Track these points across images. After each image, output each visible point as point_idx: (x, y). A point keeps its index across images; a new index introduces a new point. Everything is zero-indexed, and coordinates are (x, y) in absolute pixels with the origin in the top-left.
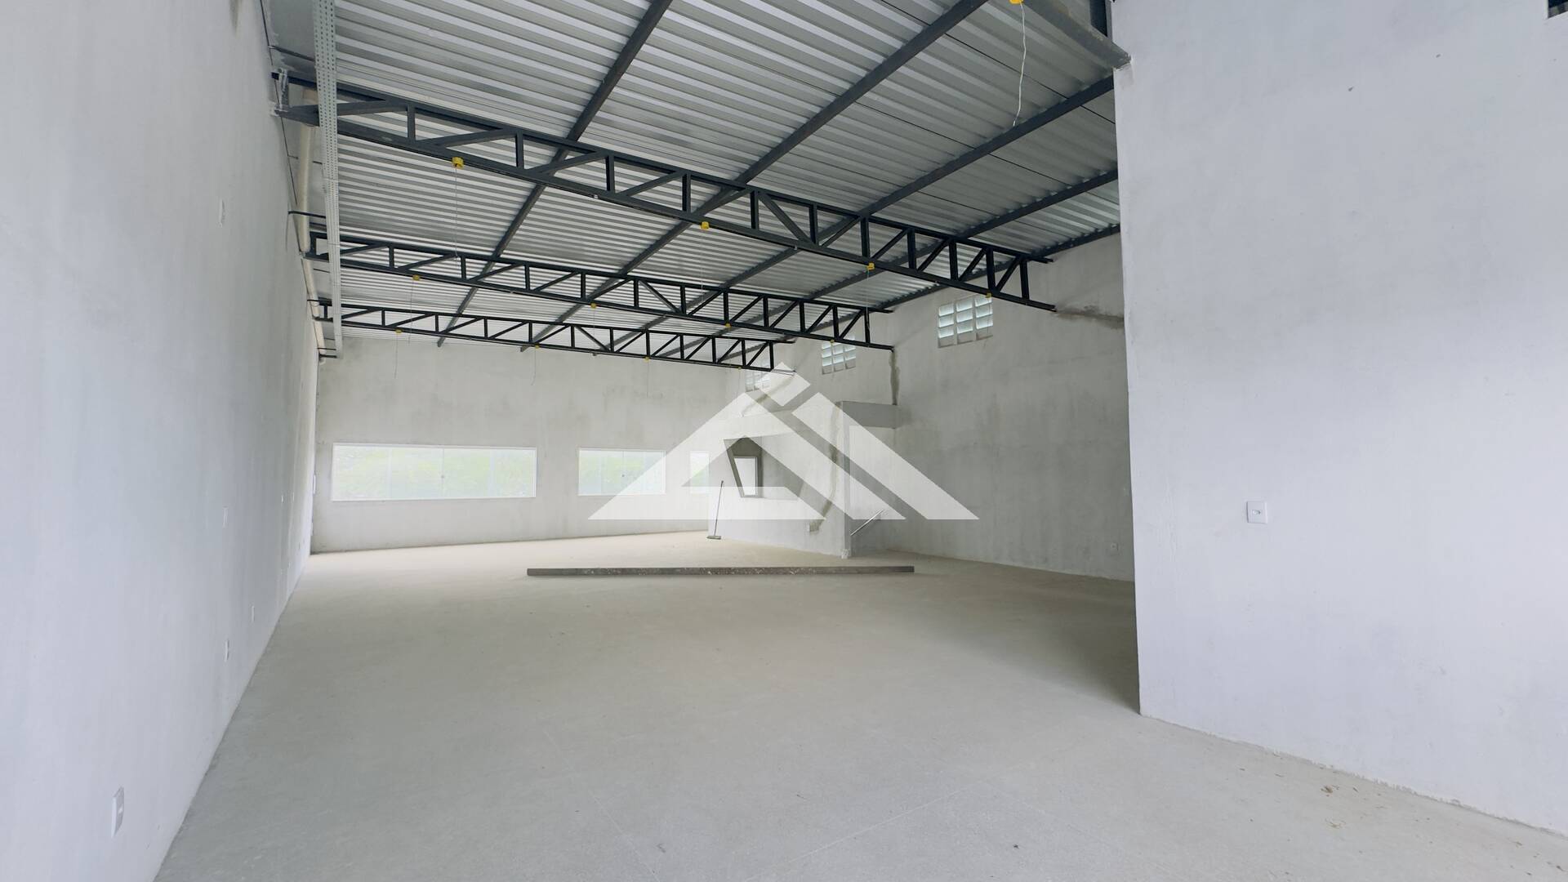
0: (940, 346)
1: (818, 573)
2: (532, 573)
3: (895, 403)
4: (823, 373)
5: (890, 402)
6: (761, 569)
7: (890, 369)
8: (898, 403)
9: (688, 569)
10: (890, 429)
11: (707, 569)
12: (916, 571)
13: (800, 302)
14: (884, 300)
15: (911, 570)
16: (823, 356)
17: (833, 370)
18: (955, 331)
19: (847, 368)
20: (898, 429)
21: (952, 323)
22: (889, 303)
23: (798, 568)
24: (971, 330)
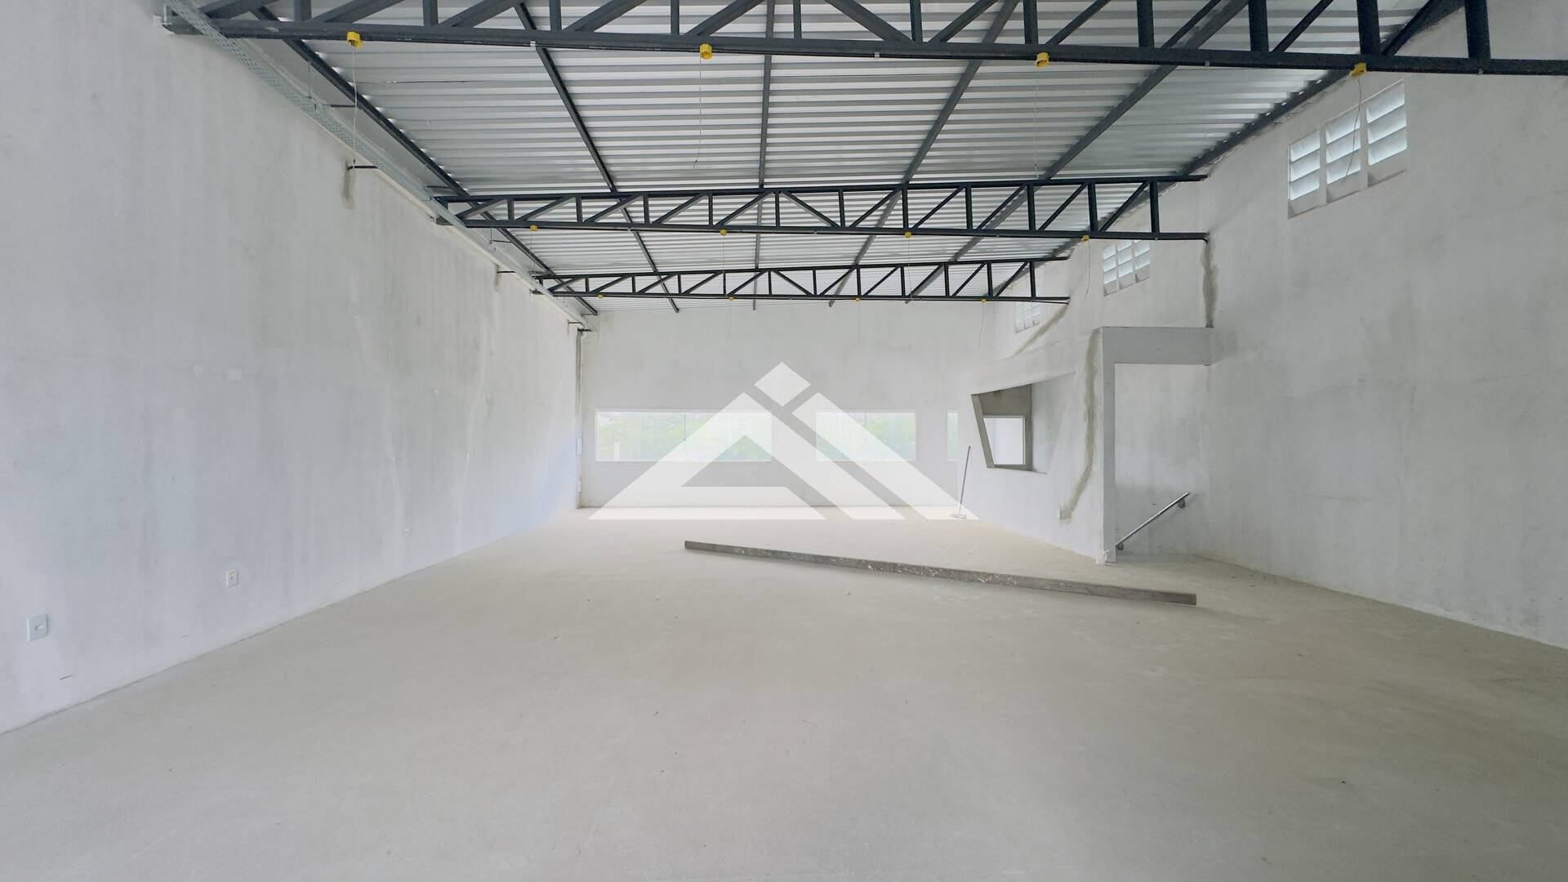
0: (1292, 213)
1: (1021, 586)
2: (690, 546)
3: (1210, 325)
4: (1106, 294)
5: (1203, 323)
6: (937, 569)
7: (1202, 271)
8: (1214, 324)
9: (845, 559)
10: (1203, 367)
11: (867, 562)
12: (1199, 604)
13: (1028, 188)
14: (1187, 159)
15: (1189, 600)
16: (1105, 270)
17: (1118, 287)
18: (1323, 181)
19: (1137, 280)
20: (1214, 366)
21: (1317, 167)
22: (1198, 162)
23: (990, 575)
24: (1358, 169)
